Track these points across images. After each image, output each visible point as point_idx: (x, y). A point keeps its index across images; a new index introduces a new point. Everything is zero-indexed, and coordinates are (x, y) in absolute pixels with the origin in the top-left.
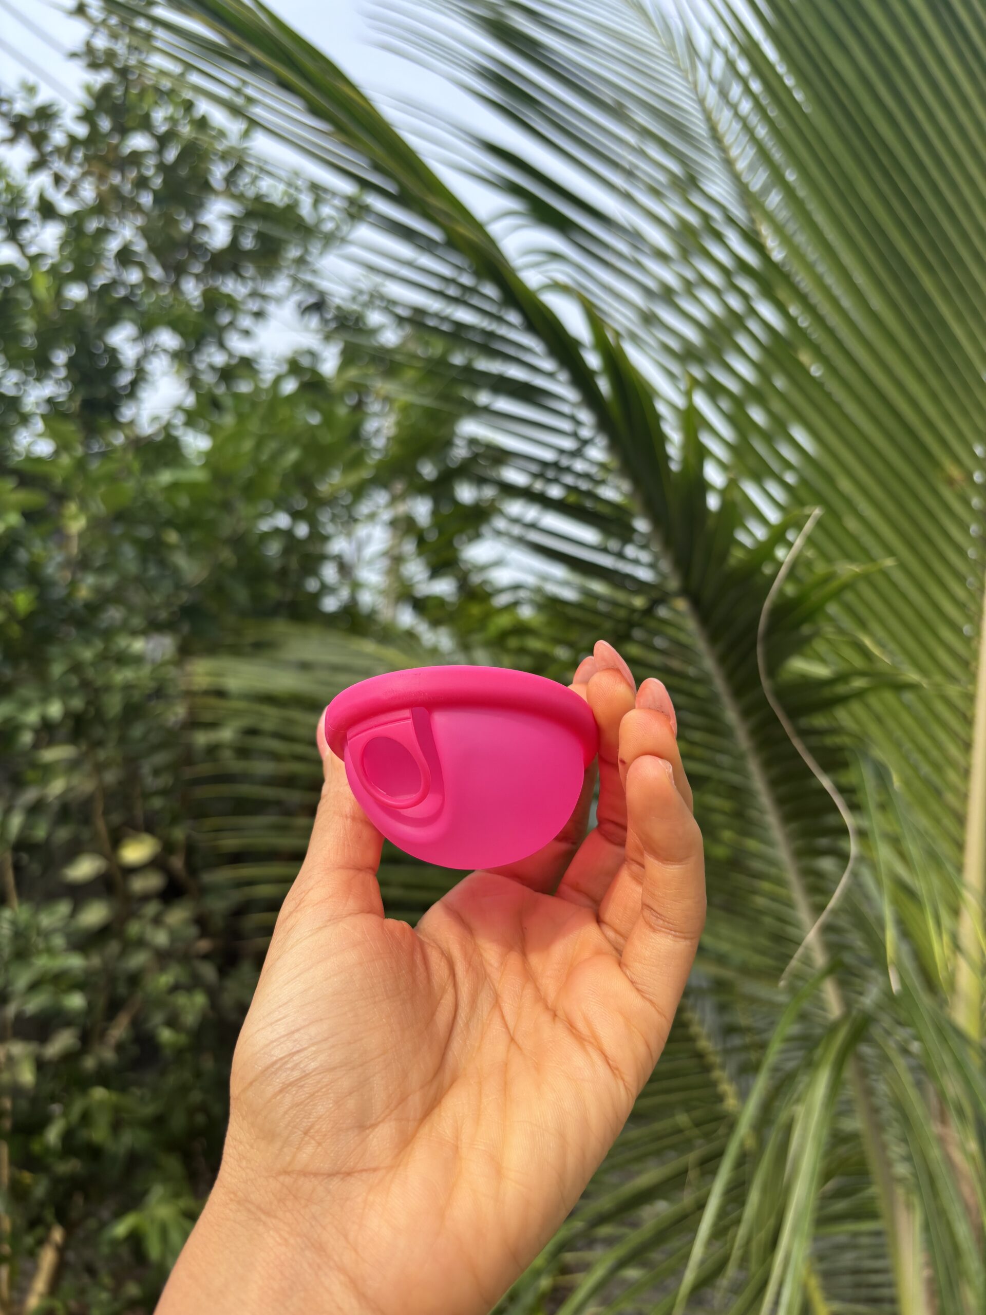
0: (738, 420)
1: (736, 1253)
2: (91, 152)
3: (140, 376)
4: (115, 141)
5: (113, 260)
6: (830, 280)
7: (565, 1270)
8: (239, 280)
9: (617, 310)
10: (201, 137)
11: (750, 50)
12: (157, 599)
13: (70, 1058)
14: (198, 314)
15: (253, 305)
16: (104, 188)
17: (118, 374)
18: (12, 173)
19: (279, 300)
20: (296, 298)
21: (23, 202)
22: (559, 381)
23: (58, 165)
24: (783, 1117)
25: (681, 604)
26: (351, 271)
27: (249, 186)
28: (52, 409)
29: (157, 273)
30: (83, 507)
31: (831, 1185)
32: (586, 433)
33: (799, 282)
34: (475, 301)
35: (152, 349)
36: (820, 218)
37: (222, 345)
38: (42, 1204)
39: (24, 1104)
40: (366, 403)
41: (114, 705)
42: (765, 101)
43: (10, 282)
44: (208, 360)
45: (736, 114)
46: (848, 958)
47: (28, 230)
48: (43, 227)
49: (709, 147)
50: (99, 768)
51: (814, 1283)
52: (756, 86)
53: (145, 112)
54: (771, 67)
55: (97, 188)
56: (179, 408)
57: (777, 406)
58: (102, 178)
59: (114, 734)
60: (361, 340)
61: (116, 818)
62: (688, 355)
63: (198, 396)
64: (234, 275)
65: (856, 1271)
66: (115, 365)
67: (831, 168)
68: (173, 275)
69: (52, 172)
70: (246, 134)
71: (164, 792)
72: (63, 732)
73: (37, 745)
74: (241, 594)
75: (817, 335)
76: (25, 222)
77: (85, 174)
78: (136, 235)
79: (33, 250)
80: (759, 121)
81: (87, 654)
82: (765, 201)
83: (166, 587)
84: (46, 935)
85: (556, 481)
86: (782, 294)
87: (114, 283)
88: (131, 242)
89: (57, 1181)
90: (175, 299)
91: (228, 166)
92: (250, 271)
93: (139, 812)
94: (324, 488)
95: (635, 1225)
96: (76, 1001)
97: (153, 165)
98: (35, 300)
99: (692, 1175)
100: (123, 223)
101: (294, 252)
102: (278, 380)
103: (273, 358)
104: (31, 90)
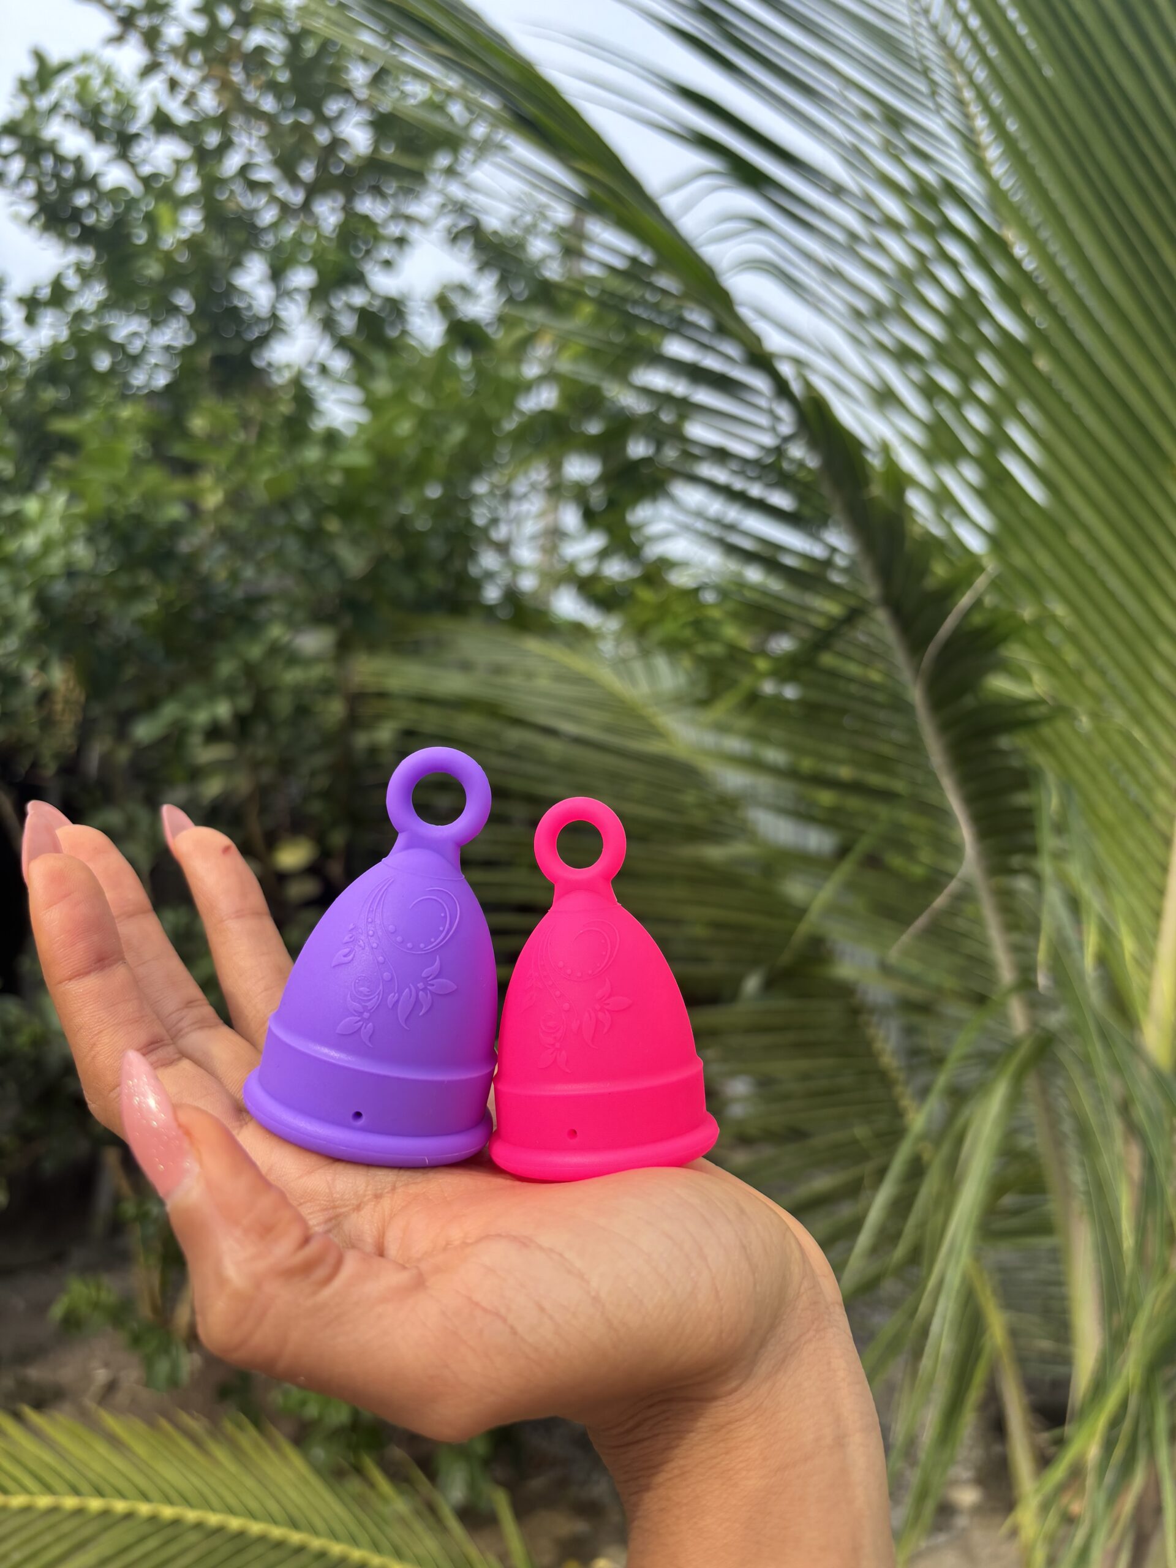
2: (211, 52)
3: (275, 326)
4: (237, 35)
8: (379, 198)
15: (395, 230)
18: (121, 78)
19: (424, 223)
20: (445, 222)
21: (134, 114)
23: (173, 68)
30: (220, 480)
31: (1004, 1202)
35: (286, 292)
37: (363, 284)
42: (984, 39)
44: (347, 301)
47: (140, 146)
48: (157, 142)
50: (256, 766)
55: (219, 95)
56: (312, 358)
58: (224, 84)
69: (166, 77)
71: (322, 794)
74: (404, 586)
75: (1044, 278)
76: (137, 136)
77: (205, 79)
78: (260, 146)
79: (146, 170)
88: (253, 155)
91: (370, 68)
92: (391, 187)
100: (246, 132)
101: (441, 161)
103: (422, 300)
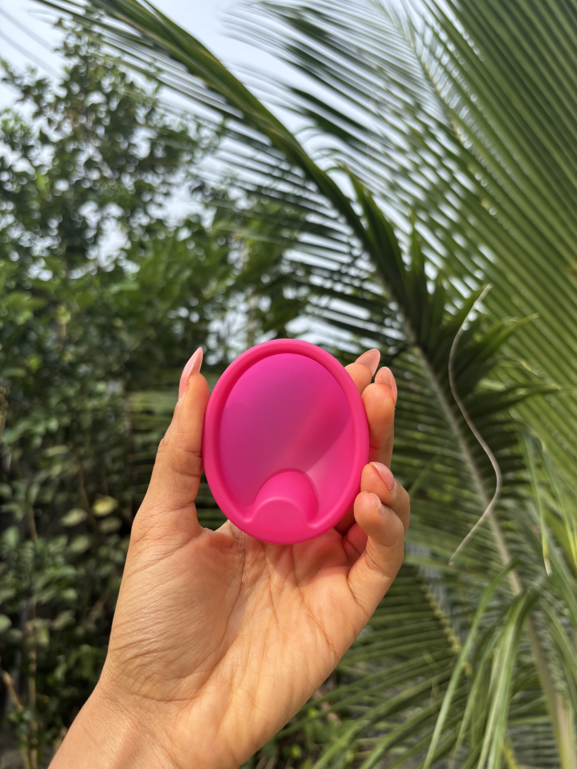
0: (448, 243)
1: (461, 736)
2: (69, 105)
3: (99, 231)
4: (82, 98)
5: (83, 167)
6: (499, 158)
7: (360, 749)
8: (155, 175)
9: (373, 181)
10: (131, 92)
11: (446, 25)
12: (111, 359)
13: (69, 628)
14: (132, 195)
15: (163, 189)
16: (77, 126)
17: (86, 231)
18: (24, 119)
19: (178, 185)
20: (188, 184)
21: (31, 135)
22: (340, 223)
23: (50, 113)
24: (487, 655)
25: (417, 351)
26: (220, 166)
27: (159, 121)
28: (50, 253)
29: (108, 173)
30: (69, 308)
31: (518, 696)
32: (356, 252)
33: (481, 160)
34: (290, 178)
35: (106, 216)
36: (492, 122)
37: (146, 213)
38: (55, 714)
39: (43, 656)
40: (231, 243)
41: (87, 420)
42: (457, 56)
43: (25, 182)
44: (139, 222)
45: (440, 64)
46: (523, 558)
47: (34, 152)
48: (42, 149)
49: (426, 85)
50: (81, 459)
51: (510, 754)
52: (451, 47)
53: (98, 81)
54: (460, 36)
55: (73, 125)
56: (123, 249)
57: (470, 234)
58: (75, 120)
59: (88, 438)
60: (227, 206)
61: (92, 487)
62: (417, 206)
63: (132, 242)
64: (152, 172)
65: (537, 748)
66: (85, 226)
67: (497, 92)
68: (117, 174)
69: (46, 118)
70: (156, 91)
71: (119, 472)
72: (60, 438)
73: (44, 446)
74: (160, 355)
75: (493, 191)
76: (32, 147)
77: (65, 118)
78: (96, 151)
79: (37, 163)
80: (454, 67)
81: (71, 392)
82: (459, 114)
83: (116, 351)
84: (53, 556)
85: (339, 281)
86: (472, 169)
87: (84, 179)
88: (93, 156)
89: (63, 700)
90: (119, 187)
91: (147, 110)
92: (161, 170)
93: (105, 484)
94: (207, 293)
95: (400, 721)
96: (71, 594)
97: (105, 111)
98: (39, 191)
99: (434, 690)
100: (88, 146)
101: (186, 158)
102: (178, 230)
104: (33, 71)
